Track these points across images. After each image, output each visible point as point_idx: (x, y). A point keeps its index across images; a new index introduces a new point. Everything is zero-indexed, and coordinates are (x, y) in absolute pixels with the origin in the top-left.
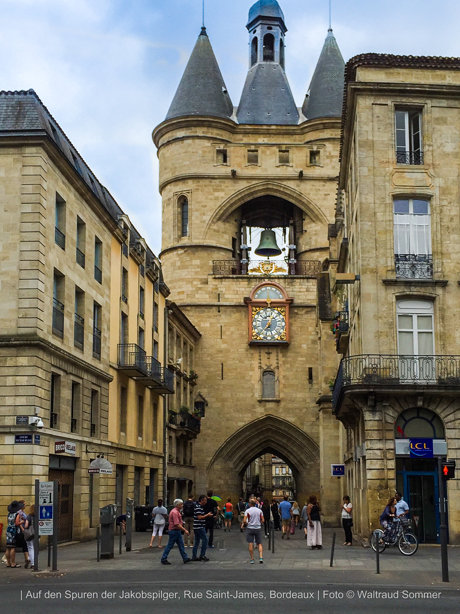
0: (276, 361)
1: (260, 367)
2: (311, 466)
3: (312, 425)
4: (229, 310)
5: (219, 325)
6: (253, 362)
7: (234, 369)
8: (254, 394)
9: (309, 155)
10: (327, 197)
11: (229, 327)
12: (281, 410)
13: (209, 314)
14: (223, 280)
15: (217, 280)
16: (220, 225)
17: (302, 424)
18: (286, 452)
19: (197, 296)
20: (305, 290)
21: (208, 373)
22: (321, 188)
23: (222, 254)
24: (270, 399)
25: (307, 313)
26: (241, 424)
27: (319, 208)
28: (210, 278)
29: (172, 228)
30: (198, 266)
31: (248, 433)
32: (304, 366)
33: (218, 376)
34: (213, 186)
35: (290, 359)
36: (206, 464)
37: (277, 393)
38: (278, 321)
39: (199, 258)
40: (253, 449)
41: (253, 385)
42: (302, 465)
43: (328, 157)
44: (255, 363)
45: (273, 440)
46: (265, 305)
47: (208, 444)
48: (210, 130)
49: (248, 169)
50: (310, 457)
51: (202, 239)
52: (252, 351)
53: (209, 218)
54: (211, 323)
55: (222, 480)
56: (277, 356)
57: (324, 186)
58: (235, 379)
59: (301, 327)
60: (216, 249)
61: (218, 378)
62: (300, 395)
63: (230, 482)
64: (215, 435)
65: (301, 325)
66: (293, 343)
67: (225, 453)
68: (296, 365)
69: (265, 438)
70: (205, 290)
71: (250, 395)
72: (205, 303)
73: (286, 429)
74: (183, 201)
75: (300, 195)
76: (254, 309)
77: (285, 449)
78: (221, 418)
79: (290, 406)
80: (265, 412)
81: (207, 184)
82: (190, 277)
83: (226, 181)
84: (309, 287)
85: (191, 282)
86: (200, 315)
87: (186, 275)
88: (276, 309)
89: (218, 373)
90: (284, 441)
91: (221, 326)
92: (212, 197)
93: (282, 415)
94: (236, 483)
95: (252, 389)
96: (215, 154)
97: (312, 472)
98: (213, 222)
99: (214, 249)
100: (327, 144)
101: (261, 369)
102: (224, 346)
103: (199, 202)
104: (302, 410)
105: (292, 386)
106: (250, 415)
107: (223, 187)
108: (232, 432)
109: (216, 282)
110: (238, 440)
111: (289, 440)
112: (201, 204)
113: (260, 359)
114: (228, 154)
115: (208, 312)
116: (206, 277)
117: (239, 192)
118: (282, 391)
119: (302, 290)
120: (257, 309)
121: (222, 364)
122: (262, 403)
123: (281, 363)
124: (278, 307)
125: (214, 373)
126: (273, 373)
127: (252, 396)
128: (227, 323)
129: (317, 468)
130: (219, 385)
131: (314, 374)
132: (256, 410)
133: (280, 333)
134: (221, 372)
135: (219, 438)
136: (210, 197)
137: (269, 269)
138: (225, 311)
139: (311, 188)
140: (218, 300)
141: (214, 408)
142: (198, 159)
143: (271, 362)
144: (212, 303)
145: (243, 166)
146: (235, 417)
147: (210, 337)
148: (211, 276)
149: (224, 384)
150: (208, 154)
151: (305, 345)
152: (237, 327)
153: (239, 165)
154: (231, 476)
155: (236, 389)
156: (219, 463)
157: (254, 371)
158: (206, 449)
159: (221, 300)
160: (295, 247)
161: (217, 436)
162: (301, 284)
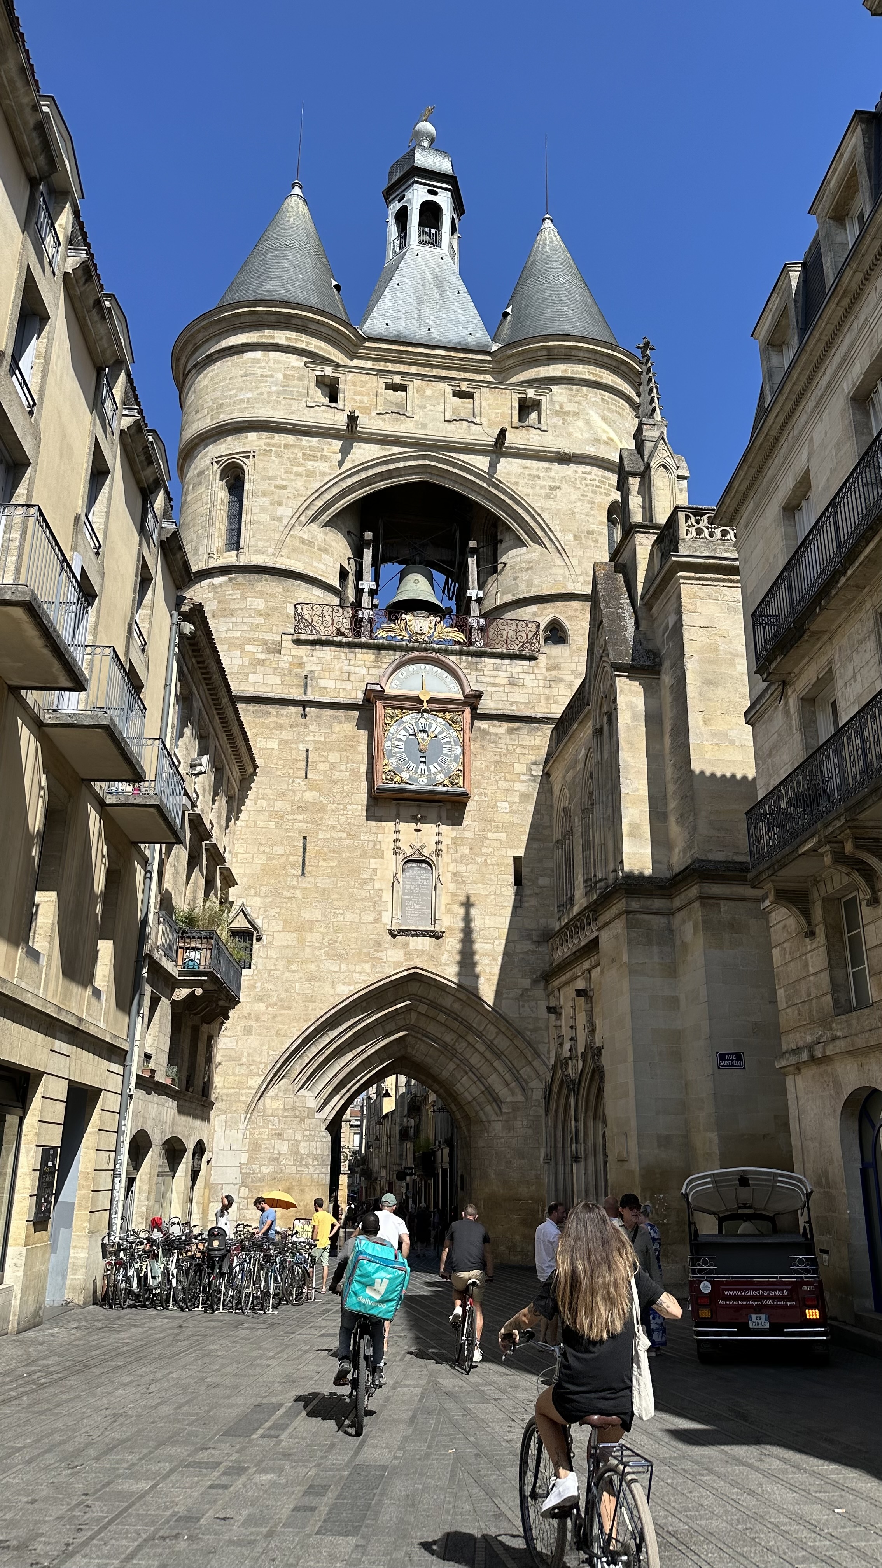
0: (435, 839)
1: (397, 850)
2: (515, 1108)
3: (522, 995)
4: (330, 713)
5: (302, 747)
6: (380, 837)
7: (334, 852)
8: (380, 914)
9: (517, 407)
10: (554, 492)
11: (325, 753)
12: (445, 958)
13: (283, 721)
14: (318, 647)
15: (302, 646)
16: (317, 533)
19: (252, 677)
20: (505, 681)
21: (269, 859)
22: (542, 475)
23: (317, 594)
24: (421, 928)
25: (511, 731)
26: (343, 992)
27: (539, 515)
28: (287, 642)
30: (259, 613)
32: (503, 852)
33: (294, 866)
34: (303, 448)
35: (467, 834)
36: (246, 1094)
37: (436, 915)
38: (446, 743)
39: (262, 594)
41: (378, 892)
43: (557, 414)
44: (386, 841)
45: (419, 1036)
46: (417, 704)
47: (253, 1041)
48: (304, 337)
49: (384, 420)
51: (274, 555)
52: (379, 811)
53: (290, 512)
54: (281, 742)
55: (286, 1143)
56: (440, 825)
57: (547, 470)
58: (336, 876)
59: (496, 763)
60: (302, 582)
62: (490, 922)
63: (304, 1148)
64: (274, 1017)
65: (498, 758)
66: (476, 798)
67: (298, 1064)
68: (484, 850)
70: (274, 665)
71: (369, 917)
72: (272, 696)
73: (456, 1008)
74: (233, 476)
75: (496, 483)
76: (390, 711)
78: (293, 972)
80: (405, 960)
81: (291, 443)
82: (238, 634)
83: (335, 441)
84: (514, 675)
85: (241, 647)
87: (229, 630)
88: (442, 714)
89: (292, 858)
91: (307, 750)
92: (300, 469)
93: (449, 971)
95: (374, 903)
96: (313, 385)
97: (518, 1124)
98: (299, 522)
99: (296, 581)
100: (555, 388)
101: (398, 853)
102: (309, 796)
103: (270, 478)
105: (475, 897)
106: (367, 967)
107: (325, 453)
108: (321, 1010)
109: (302, 650)
110: (333, 1033)
112: (273, 483)
113: (398, 832)
114: (341, 386)
115: (278, 715)
116: (277, 638)
117: (363, 466)
118: (449, 911)
119: (498, 681)
120: (397, 712)
121: (305, 838)
122: (401, 939)
123: (445, 842)
124: (444, 712)
125: (283, 859)
126: (428, 867)
127: (376, 920)
128: (322, 743)
129: (531, 1113)
130: (294, 888)
131: (525, 872)
132: (383, 955)
133: (450, 771)
134: (301, 858)
135: (286, 1027)
136: (295, 469)
137: (426, 630)
138: (317, 716)
139: (520, 471)
140: (302, 691)
141: (278, 946)
142: (274, 388)
143: (424, 840)
144: (286, 697)
145: (373, 414)
146: (330, 972)
147: (279, 773)
148: (290, 637)
149: (306, 888)
150: (296, 382)
151: (506, 805)
152: (344, 753)
153: (366, 410)
154: (307, 1133)
155: (336, 900)
156: (281, 1094)
157: (383, 858)
158: (249, 1055)
159: (309, 690)
160: (481, 594)
161: (279, 1019)
162: (496, 669)
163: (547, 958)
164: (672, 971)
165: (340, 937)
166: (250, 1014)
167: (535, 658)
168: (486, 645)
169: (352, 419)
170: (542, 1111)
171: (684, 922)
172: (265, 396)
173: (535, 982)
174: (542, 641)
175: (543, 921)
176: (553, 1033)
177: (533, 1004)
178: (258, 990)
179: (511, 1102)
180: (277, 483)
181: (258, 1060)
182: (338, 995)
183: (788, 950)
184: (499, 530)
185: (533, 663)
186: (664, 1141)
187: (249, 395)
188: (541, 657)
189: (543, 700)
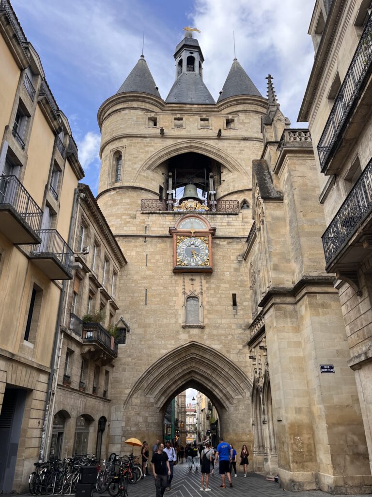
0: (200, 287)
1: (184, 293)
2: (239, 401)
3: (239, 352)
4: (156, 240)
5: (145, 254)
6: (177, 288)
7: (158, 295)
8: (177, 319)
9: (225, 122)
11: (153, 256)
12: (205, 337)
13: (137, 244)
14: (151, 215)
15: (144, 215)
16: (150, 173)
17: (228, 352)
18: (210, 385)
20: (225, 224)
21: (132, 299)
22: (236, 146)
23: (150, 196)
24: (195, 325)
25: (229, 243)
26: (164, 352)
27: (236, 160)
28: (138, 214)
29: (107, 176)
30: (128, 204)
31: (171, 362)
32: (228, 292)
33: (142, 301)
34: (144, 143)
35: (213, 286)
36: (124, 397)
37: (201, 319)
38: (202, 249)
39: (129, 197)
40: (176, 381)
41: (177, 311)
42: (228, 399)
43: (241, 123)
44: (180, 289)
45: (197, 371)
46: (189, 234)
47: (127, 374)
48: (144, 104)
49: (174, 131)
50: (237, 389)
51: (133, 182)
52: (176, 278)
53: (139, 166)
54: (137, 252)
55: (141, 417)
56: (201, 282)
57: (239, 144)
58: (159, 304)
59: (223, 256)
60: (145, 192)
61: (142, 303)
62: (224, 321)
63: (150, 420)
64: (135, 364)
65: (224, 254)
66: (216, 270)
67: (145, 384)
68: (220, 292)
69: (188, 369)
70: (133, 223)
71: (173, 321)
72: (133, 234)
73: (211, 358)
74: (118, 155)
75: (219, 150)
76: (179, 238)
77: (210, 381)
78: (142, 345)
79: (215, 332)
80: (189, 338)
81: (139, 141)
82: (120, 212)
83: (156, 139)
84: (229, 221)
85: (121, 217)
86: (127, 244)
87: (116, 211)
88: (200, 238)
89: (141, 298)
90: (209, 372)
91: (147, 255)
93: (207, 342)
94: (156, 421)
95: (176, 315)
96: (147, 120)
97: (240, 408)
98: (143, 169)
99: (143, 191)
100: (240, 114)
101: (185, 294)
102: (148, 273)
103: (132, 155)
104: (227, 337)
105: (217, 311)
106: (173, 342)
107: (152, 144)
108: (154, 360)
109: (145, 217)
110: (160, 370)
111: (214, 370)
112: (133, 156)
113: (184, 285)
114: (158, 120)
115: (135, 242)
116: (135, 213)
117: (167, 148)
118: (206, 317)
119: (223, 224)
120: (182, 237)
121: (146, 290)
122: (187, 329)
123: (204, 289)
124: (201, 237)
126: (197, 300)
127: (176, 322)
128: (153, 252)
129: (246, 403)
130: (142, 310)
131: (238, 300)
132: (180, 337)
133: (204, 260)
134: (145, 298)
135: (140, 368)
136: (141, 151)
137: (193, 206)
138: (151, 242)
139: (228, 145)
140: (144, 232)
141: (136, 334)
142: (133, 123)
143: (195, 288)
144: (138, 235)
145: (170, 129)
146: (158, 344)
147: (136, 264)
148: (139, 212)
149: (147, 310)
150: (141, 120)
151: (228, 273)
152: (162, 256)
153: (167, 128)
154: (151, 413)
155: (160, 314)
156: (139, 396)
157: (178, 296)
158: (125, 380)
159: (147, 232)
160: (215, 192)
161: (137, 365)
162: (222, 219)
163: (249, 336)
164: (297, 329)
165: (162, 329)
166: (125, 363)
167: (237, 214)
168: (217, 211)
169: (162, 131)
170: (250, 402)
171: (301, 306)
172: (129, 126)
173: (244, 346)
174: (240, 208)
175: (246, 320)
176: (253, 367)
177: (244, 355)
178: (128, 353)
179: (237, 398)
180: (134, 156)
181: (128, 382)
182: (161, 354)
183: (349, 305)
184: (221, 168)
185: (237, 216)
186: (299, 410)
187: (123, 126)
188: (240, 214)
189: (241, 230)
